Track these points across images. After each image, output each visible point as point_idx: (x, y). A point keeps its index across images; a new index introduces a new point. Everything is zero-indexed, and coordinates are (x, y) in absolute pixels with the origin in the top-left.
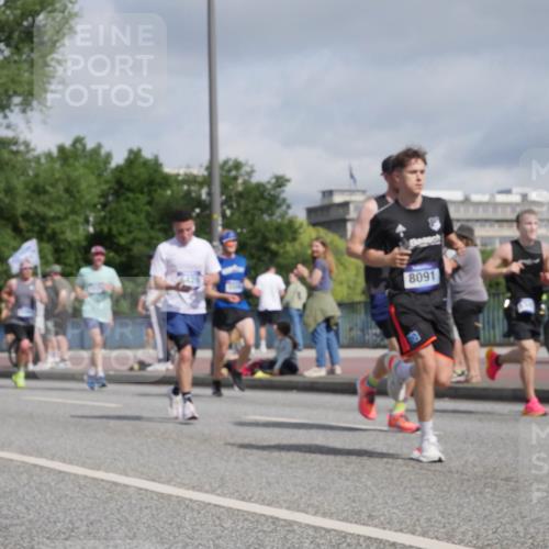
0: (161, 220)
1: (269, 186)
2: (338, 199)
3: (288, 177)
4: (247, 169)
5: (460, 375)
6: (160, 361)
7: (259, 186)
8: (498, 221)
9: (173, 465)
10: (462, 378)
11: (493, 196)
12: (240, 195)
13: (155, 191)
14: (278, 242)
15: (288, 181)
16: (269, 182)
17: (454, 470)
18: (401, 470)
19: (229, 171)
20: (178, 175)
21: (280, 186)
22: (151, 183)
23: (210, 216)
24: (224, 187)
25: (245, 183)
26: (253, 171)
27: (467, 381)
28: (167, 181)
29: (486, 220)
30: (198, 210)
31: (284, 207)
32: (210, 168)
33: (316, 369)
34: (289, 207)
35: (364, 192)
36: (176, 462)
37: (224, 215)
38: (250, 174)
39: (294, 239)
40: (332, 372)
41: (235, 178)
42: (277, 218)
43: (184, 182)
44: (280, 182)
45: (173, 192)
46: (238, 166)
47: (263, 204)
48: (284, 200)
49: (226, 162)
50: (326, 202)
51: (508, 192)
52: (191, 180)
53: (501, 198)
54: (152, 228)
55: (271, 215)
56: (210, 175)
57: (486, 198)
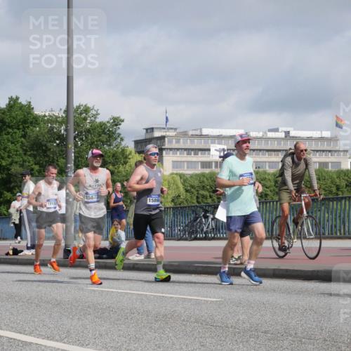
0: (32, 149)
1: (109, 125)
2: (157, 134)
3: (122, 118)
4: (94, 112)
5: (237, 260)
6: (28, 248)
7: (102, 125)
8: (268, 151)
9: (34, 322)
10: (239, 262)
11: (265, 133)
12: (88, 131)
13: (28, 127)
14: (114, 165)
15: (123, 121)
16: (108, 122)
17: (230, 326)
18: (193, 325)
19: (81, 114)
20: (45, 116)
21: (116, 125)
22: (25, 122)
23: (66, 146)
24: (77, 125)
25: (92, 122)
26: (98, 114)
27: (241, 264)
28: (36, 120)
29: (260, 150)
30: (58, 142)
31: (119, 140)
32: (67, 111)
33: (138, 255)
34: (122, 139)
35: (176, 129)
36: (36, 320)
37: (76, 146)
38: (95, 116)
39: (125, 163)
40: (148, 256)
41: (85, 119)
42: (113, 148)
43: (48, 121)
44: (117, 122)
45: (40, 128)
46: (87, 110)
47: (104, 137)
48: (119, 134)
49: (78, 107)
50: (148, 136)
51: (276, 130)
52: (53, 120)
53: (270, 135)
54: (25, 154)
55: (110, 145)
56: (67, 116)
57: (260, 135)
